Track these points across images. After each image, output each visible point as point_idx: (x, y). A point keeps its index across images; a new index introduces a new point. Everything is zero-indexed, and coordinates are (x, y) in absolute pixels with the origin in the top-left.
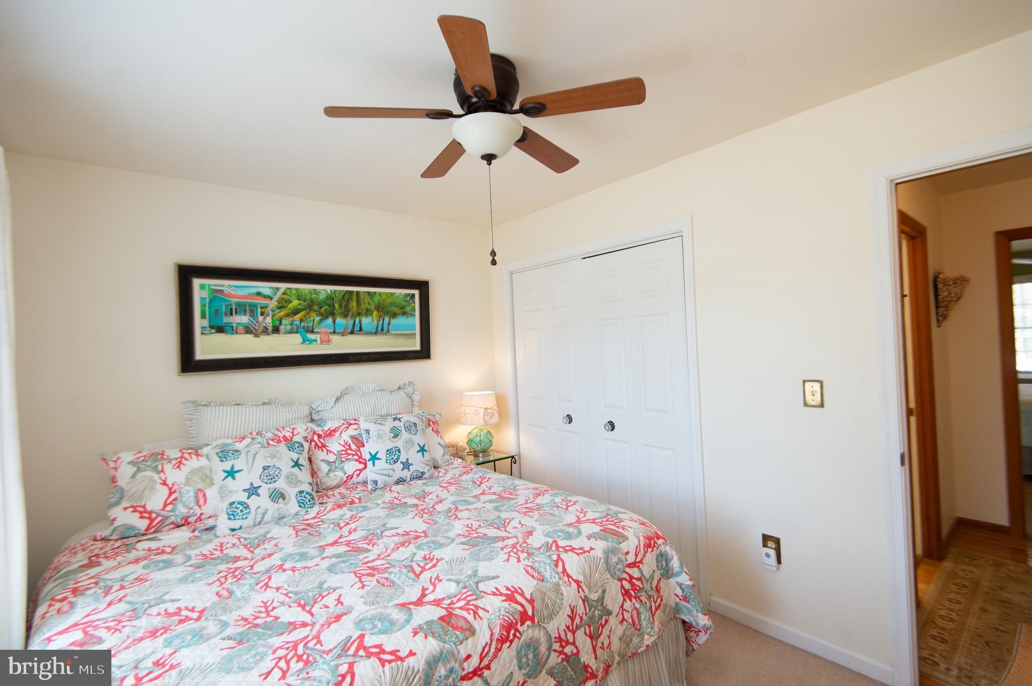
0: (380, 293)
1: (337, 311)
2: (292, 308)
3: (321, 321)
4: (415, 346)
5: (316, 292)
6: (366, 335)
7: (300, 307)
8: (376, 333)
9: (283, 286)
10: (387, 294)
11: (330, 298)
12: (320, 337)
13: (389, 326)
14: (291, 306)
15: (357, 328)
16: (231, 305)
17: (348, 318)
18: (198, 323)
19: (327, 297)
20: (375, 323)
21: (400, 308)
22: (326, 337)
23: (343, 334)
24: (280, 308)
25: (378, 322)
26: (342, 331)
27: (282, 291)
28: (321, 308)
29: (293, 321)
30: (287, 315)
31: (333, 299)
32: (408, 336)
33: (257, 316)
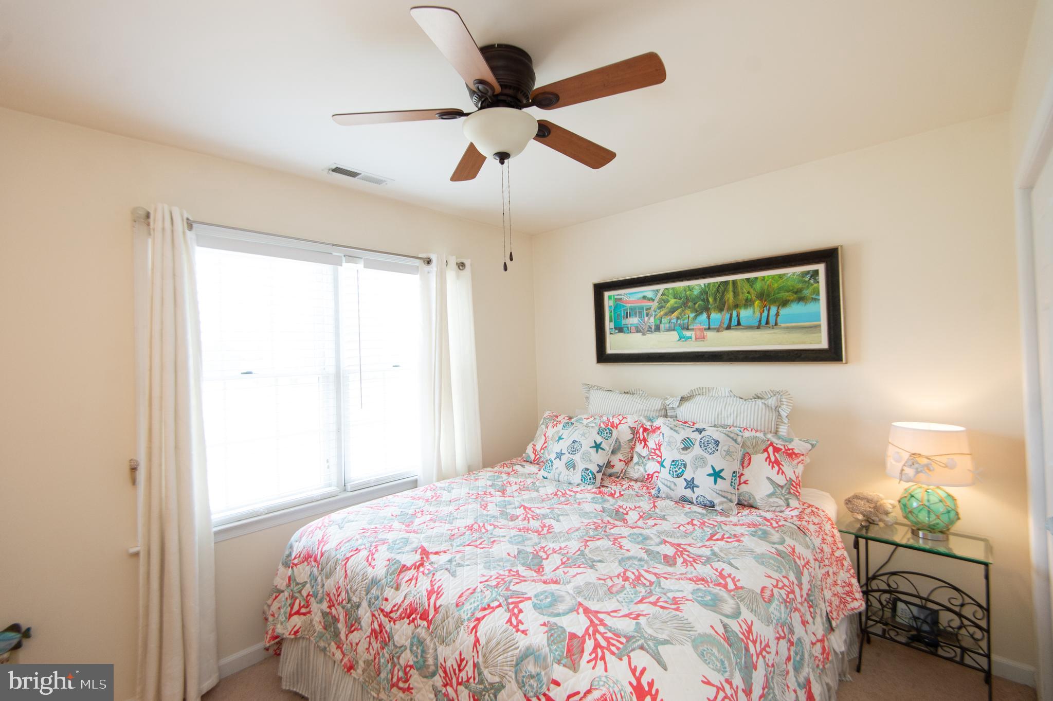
0: (764, 277)
1: (711, 305)
2: (670, 307)
3: (696, 317)
4: (820, 342)
5: (690, 289)
6: (745, 330)
7: (676, 305)
8: (758, 327)
9: (662, 287)
10: (773, 277)
11: (704, 292)
12: (695, 334)
13: (776, 318)
14: (669, 305)
15: (734, 322)
16: (627, 309)
17: (724, 312)
18: (608, 325)
19: (701, 291)
20: (758, 314)
21: (793, 292)
22: (701, 335)
23: (718, 330)
24: (661, 308)
25: (761, 314)
26: (718, 327)
27: (661, 292)
28: (695, 304)
29: (671, 319)
30: (666, 314)
31: (707, 293)
32: (807, 330)
33: (644, 316)
